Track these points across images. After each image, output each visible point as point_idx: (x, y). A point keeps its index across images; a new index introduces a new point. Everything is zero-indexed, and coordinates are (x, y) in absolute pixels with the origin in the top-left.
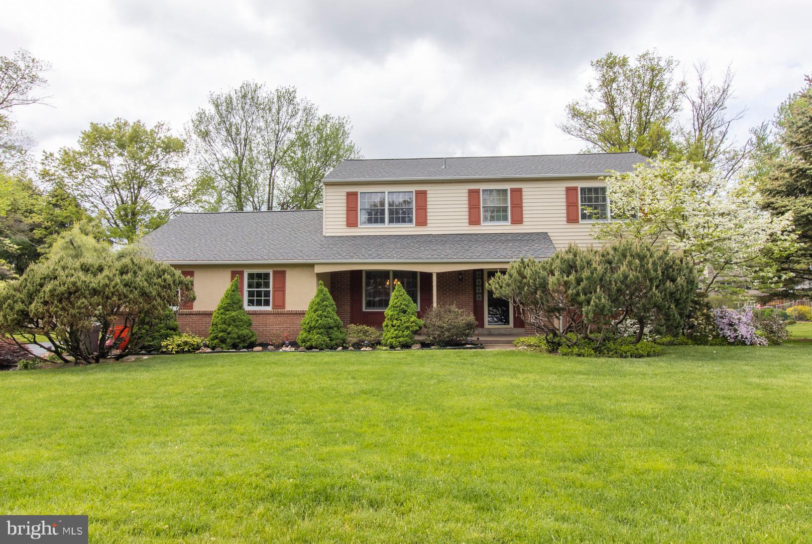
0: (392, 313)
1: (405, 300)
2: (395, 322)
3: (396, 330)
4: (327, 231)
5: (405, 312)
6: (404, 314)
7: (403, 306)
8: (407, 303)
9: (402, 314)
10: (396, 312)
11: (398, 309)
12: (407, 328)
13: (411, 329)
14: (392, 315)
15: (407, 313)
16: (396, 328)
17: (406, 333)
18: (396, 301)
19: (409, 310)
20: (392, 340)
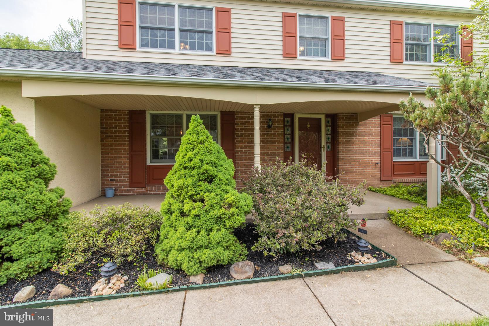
0: (181, 181)
1: (209, 152)
2: (188, 205)
3: (189, 228)
4: (89, 52)
5: (210, 179)
6: (210, 182)
7: (206, 167)
8: (214, 159)
9: (205, 185)
10: (189, 181)
11: (194, 172)
12: (219, 219)
13: (228, 224)
14: (181, 188)
15: (217, 181)
16: (189, 220)
17: (216, 236)
18: (190, 154)
19: (220, 175)
20: (181, 256)
